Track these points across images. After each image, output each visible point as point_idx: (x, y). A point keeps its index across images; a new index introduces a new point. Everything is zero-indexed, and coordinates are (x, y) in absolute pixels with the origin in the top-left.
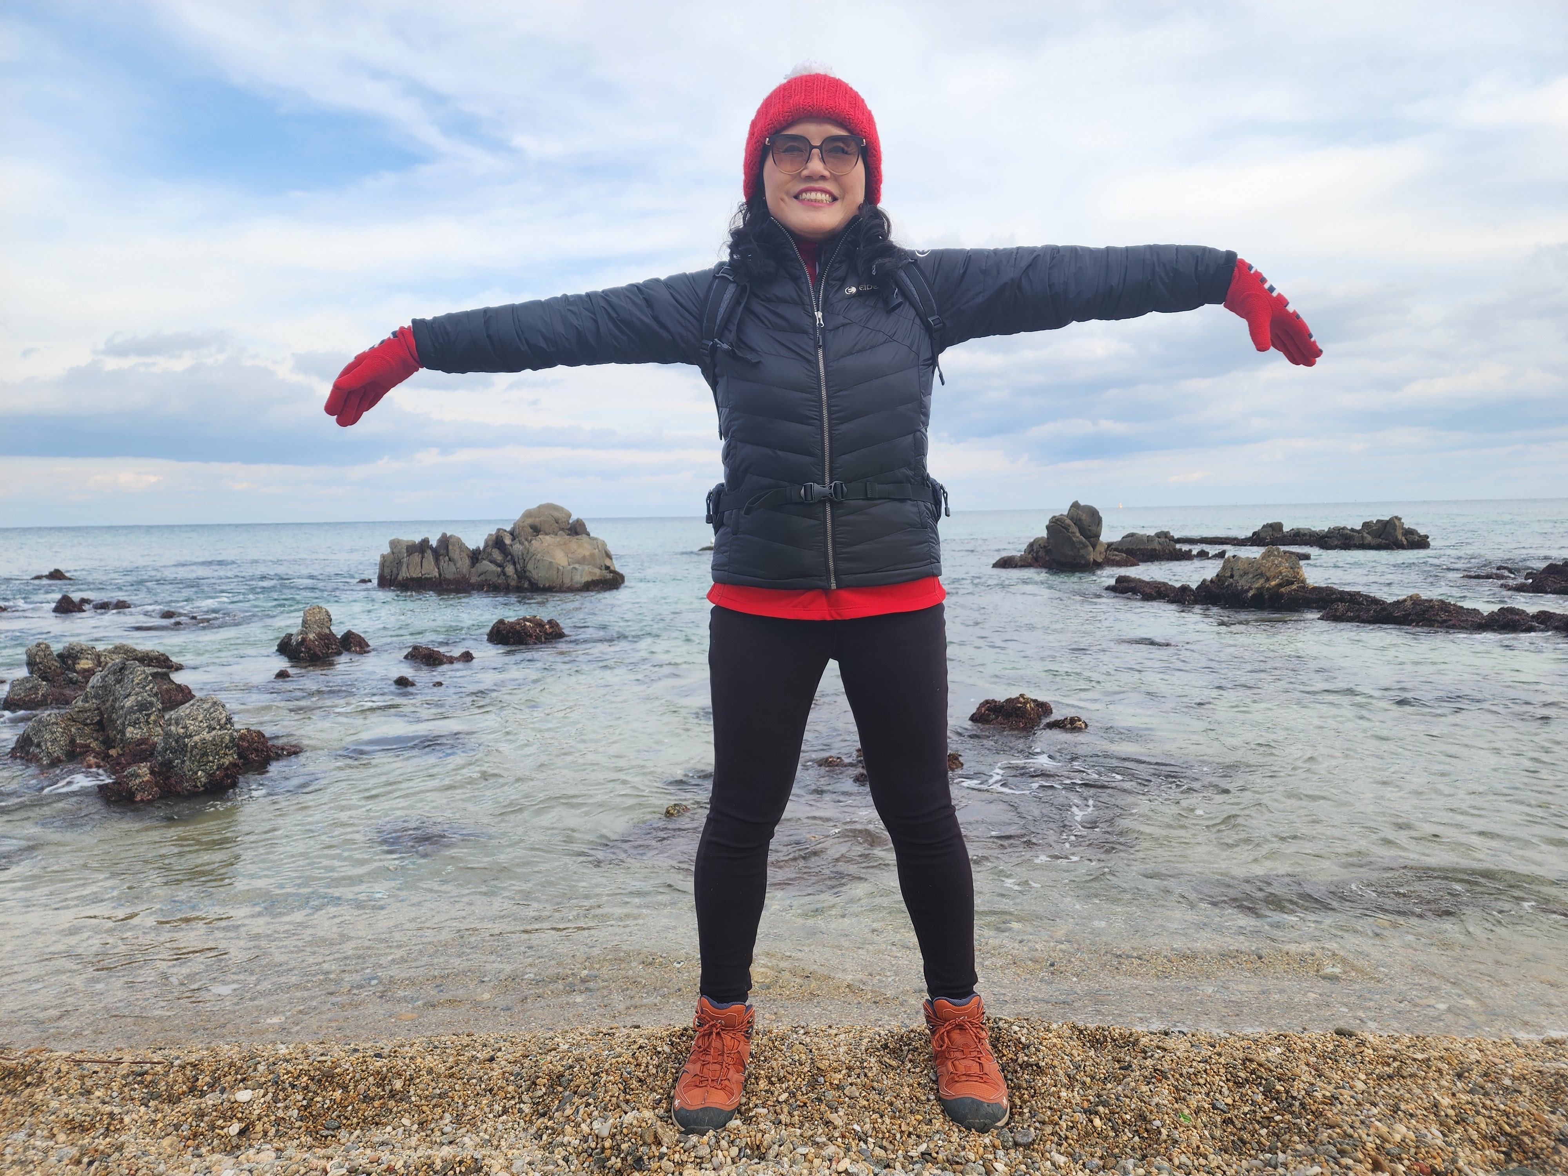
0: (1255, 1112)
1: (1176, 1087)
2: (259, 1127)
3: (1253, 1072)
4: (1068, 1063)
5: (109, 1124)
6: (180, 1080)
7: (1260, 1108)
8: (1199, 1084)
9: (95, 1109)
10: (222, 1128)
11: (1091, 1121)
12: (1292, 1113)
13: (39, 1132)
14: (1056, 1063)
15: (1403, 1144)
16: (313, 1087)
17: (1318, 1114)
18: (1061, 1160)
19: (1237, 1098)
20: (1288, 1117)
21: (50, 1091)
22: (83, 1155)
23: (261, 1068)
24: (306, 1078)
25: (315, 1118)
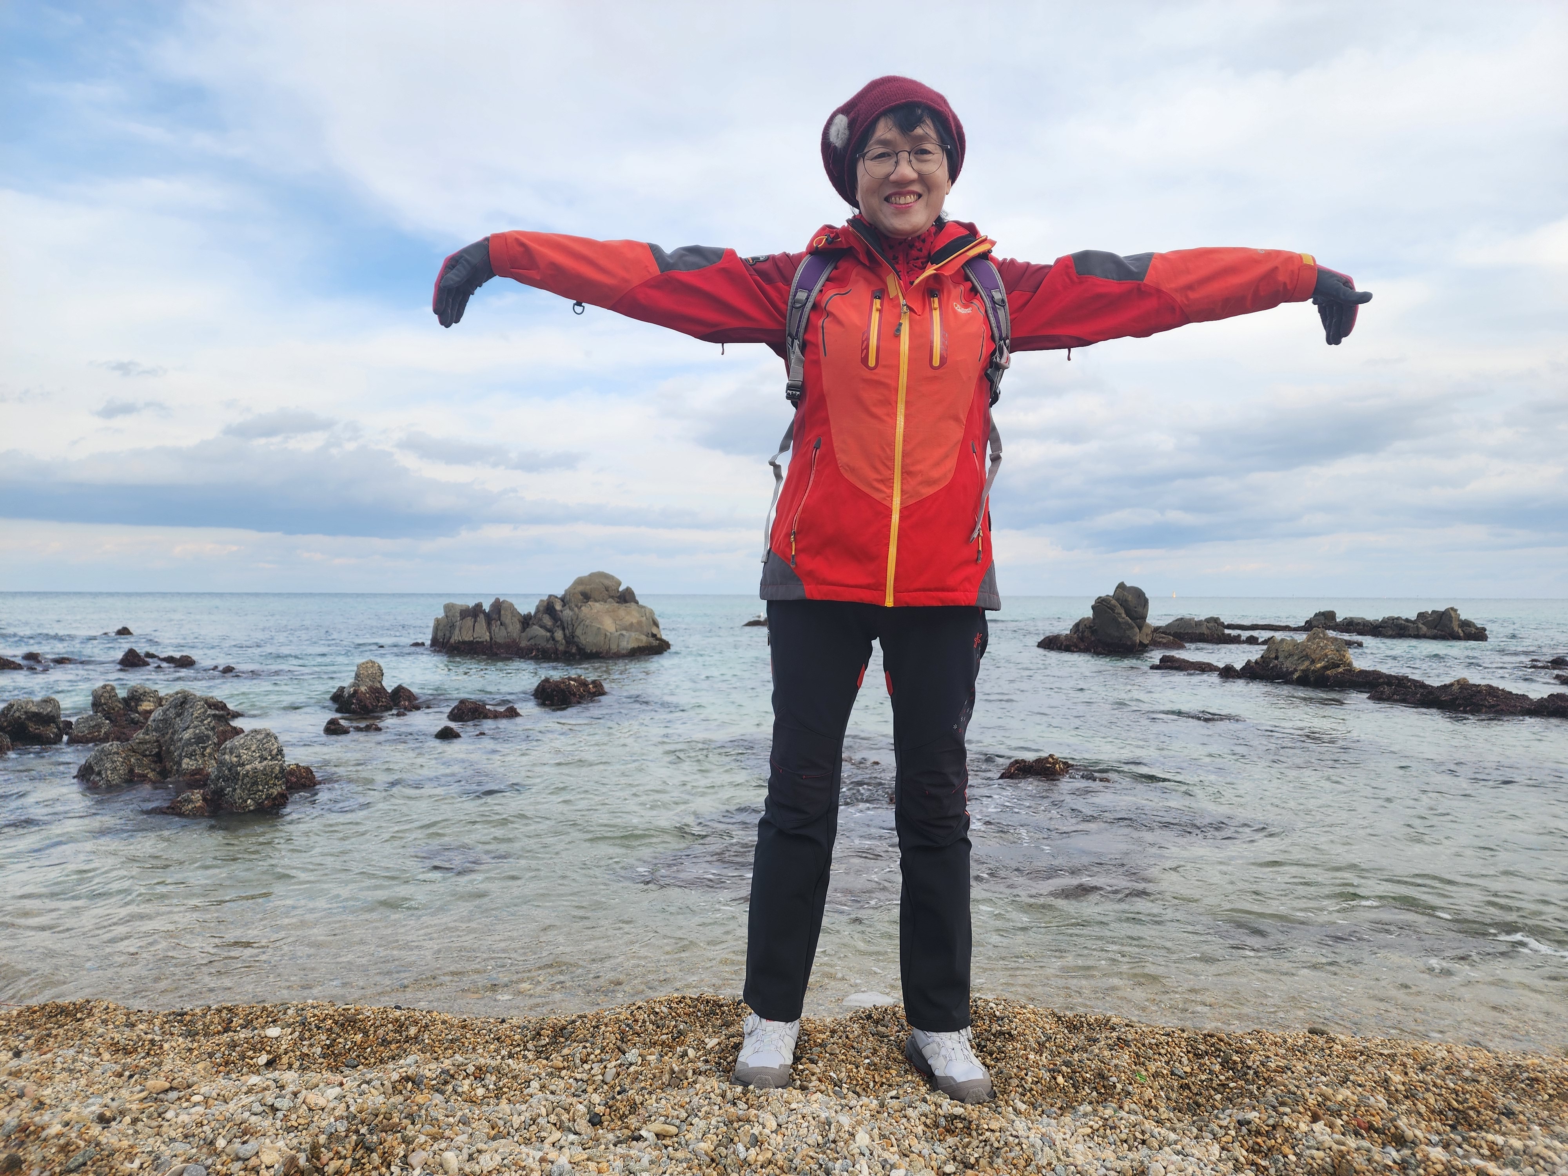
0: (1211, 1080)
1: (1136, 1054)
2: (285, 1059)
3: (1213, 1045)
4: (1040, 1034)
5: (150, 1049)
6: (216, 1021)
7: (1217, 1077)
8: (1160, 1054)
9: (138, 1036)
10: (252, 1059)
11: (1055, 1079)
12: (1247, 1081)
13: (86, 1050)
14: (1027, 1031)
15: (1344, 1104)
16: (336, 1029)
17: (1268, 1081)
18: (1022, 1107)
19: (1196, 1067)
20: (1242, 1083)
21: (98, 1021)
22: (124, 1070)
23: (290, 1012)
24: (331, 1021)
25: (336, 1056)
